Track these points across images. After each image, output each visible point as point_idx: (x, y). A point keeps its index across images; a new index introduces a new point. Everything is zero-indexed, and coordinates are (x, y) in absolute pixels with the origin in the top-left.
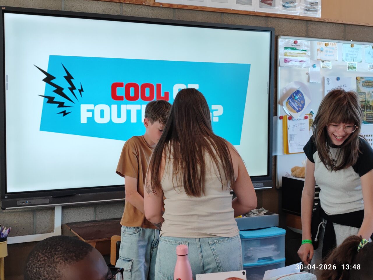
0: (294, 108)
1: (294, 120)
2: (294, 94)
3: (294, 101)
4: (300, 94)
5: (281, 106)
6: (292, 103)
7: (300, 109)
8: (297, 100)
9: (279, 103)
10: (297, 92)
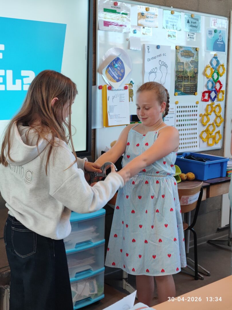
0: (114, 77)
1: (114, 90)
2: (114, 62)
3: (114, 69)
4: (119, 62)
5: (100, 75)
6: (112, 71)
7: (119, 78)
8: (117, 68)
9: (98, 72)
10: (117, 60)
